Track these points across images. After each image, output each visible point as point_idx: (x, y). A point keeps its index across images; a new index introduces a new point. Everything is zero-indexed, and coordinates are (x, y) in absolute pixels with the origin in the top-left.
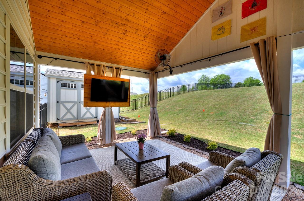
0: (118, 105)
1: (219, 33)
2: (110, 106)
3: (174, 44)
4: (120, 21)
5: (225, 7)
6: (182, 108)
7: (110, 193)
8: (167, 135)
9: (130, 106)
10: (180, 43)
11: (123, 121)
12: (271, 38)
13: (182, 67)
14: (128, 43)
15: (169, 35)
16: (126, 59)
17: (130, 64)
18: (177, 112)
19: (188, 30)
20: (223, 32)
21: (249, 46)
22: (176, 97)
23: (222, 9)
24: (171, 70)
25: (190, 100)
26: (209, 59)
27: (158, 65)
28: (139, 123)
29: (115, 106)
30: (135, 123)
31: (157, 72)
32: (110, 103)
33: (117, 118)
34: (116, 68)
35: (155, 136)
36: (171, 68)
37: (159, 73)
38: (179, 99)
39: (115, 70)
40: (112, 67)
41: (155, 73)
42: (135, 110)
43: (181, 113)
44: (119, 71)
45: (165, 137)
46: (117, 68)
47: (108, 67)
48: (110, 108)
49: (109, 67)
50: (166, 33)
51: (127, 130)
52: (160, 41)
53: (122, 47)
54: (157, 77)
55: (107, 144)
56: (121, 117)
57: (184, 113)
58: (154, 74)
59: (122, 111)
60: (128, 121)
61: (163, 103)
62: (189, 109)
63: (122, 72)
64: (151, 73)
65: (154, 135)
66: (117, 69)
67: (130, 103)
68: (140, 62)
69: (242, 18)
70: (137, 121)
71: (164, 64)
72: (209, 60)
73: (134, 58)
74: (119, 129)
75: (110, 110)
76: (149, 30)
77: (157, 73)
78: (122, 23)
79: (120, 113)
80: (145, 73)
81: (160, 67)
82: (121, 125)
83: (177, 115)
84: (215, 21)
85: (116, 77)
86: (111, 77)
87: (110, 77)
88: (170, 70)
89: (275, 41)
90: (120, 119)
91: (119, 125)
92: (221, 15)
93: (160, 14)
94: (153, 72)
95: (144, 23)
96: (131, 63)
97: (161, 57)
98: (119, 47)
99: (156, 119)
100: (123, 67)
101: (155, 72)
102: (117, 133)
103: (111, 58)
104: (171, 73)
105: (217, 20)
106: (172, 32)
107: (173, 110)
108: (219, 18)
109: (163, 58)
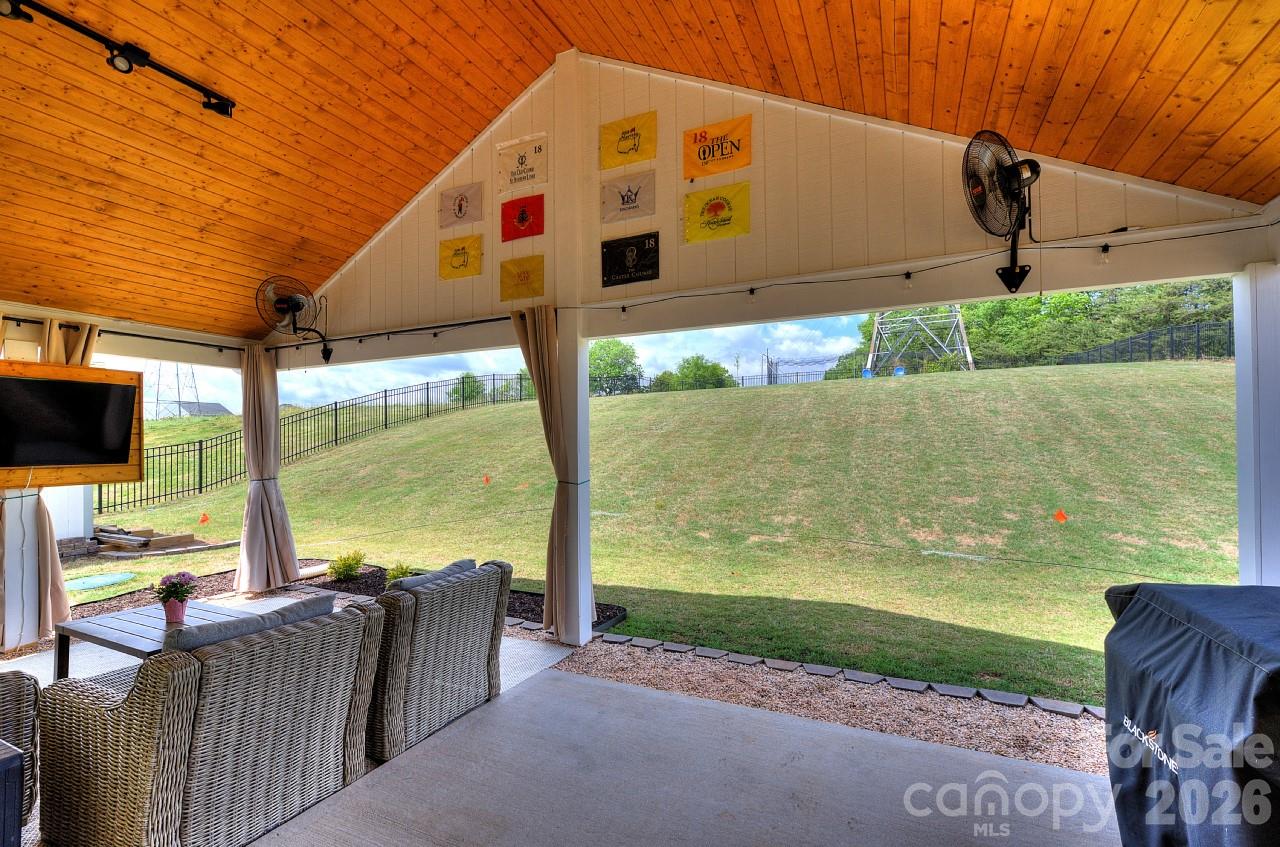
0: (80, 479)
1: (457, 261)
2: (31, 486)
3: (333, 263)
4: (78, 172)
5: (467, 195)
6: (420, 475)
7: (33, 729)
8: (329, 579)
9: (141, 478)
10: (353, 262)
11: (118, 548)
12: (544, 310)
13: (360, 341)
14: (121, 242)
15: (305, 233)
16: (119, 295)
17: (143, 312)
18: (400, 489)
19: (377, 230)
20: (465, 264)
21: (509, 318)
22: (408, 429)
23: (462, 199)
24: (325, 346)
25: (460, 442)
26: (433, 331)
27: (274, 327)
28: (210, 548)
29: (59, 481)
30: (189, 551)
31: (277, 348)
32: (32, 473)
33: (82, 535)
34: (61, 326)
35: (273, 587)
36: (324, 339)
37: (282, 352)
38: (420, 439)
39: (57, 338)
40: (39, 322)
41: (267, 350)
42: (197, 491)
43: (412, 491)
44: (78, 339)
45: (316, 586)
46: (71, 329)
47: (19, 321)
48: (34, 491)
49: (25, 321)
50: (294, 229)
51: (134, 584)
52: (272, 248)
53: (91, 251)
54: (276, 364)
55: (13, 647)
56: (102, 531)
57: (424, 494)
58: (262, 353)
59: (112, 500)
60: (145, 545)
61: (348, 456)
62: (450, 475)
63: (96, 341)
64: (246, 347)
65: (268, 583)
66: (72, 331)
67: (140, 465)
68: (192, 308)
69: (503, 241)
70: (201, 543)
71: (294, 323)
72: (435, 335)
73: (156, 292)
74: (86, 586)
75: (30, 501)
76: (219, 211)
77: (273, 352)
78: (92, 178)
79: (100, 512)
80: (221, 349)
81: (282, 335)
82: (103, 567)
83: (396, 501)
84: (447, 226)
85: (65, 362)
86: (35, 364)
87: (26, 364)
88: (321, 346)
89: (553, 313)
90: (100, 542)
91: (94, 567)
92: (460, 215)
93: (258, 175)
94: (259, 348)
95: (194, 190)
96: (147, 307)
97: (279, 301)
98: (78, 252)
99: (277, 520)
100: (102, 322)
101: (265, 346)
102: (72, 601)
103: (35, 286)
104: (327, 356)
105: (451, 224)
106: (314, 228)
107: (384, 482)
108: (455, 223)
109: (287, 305)
